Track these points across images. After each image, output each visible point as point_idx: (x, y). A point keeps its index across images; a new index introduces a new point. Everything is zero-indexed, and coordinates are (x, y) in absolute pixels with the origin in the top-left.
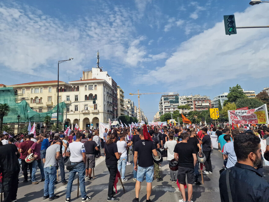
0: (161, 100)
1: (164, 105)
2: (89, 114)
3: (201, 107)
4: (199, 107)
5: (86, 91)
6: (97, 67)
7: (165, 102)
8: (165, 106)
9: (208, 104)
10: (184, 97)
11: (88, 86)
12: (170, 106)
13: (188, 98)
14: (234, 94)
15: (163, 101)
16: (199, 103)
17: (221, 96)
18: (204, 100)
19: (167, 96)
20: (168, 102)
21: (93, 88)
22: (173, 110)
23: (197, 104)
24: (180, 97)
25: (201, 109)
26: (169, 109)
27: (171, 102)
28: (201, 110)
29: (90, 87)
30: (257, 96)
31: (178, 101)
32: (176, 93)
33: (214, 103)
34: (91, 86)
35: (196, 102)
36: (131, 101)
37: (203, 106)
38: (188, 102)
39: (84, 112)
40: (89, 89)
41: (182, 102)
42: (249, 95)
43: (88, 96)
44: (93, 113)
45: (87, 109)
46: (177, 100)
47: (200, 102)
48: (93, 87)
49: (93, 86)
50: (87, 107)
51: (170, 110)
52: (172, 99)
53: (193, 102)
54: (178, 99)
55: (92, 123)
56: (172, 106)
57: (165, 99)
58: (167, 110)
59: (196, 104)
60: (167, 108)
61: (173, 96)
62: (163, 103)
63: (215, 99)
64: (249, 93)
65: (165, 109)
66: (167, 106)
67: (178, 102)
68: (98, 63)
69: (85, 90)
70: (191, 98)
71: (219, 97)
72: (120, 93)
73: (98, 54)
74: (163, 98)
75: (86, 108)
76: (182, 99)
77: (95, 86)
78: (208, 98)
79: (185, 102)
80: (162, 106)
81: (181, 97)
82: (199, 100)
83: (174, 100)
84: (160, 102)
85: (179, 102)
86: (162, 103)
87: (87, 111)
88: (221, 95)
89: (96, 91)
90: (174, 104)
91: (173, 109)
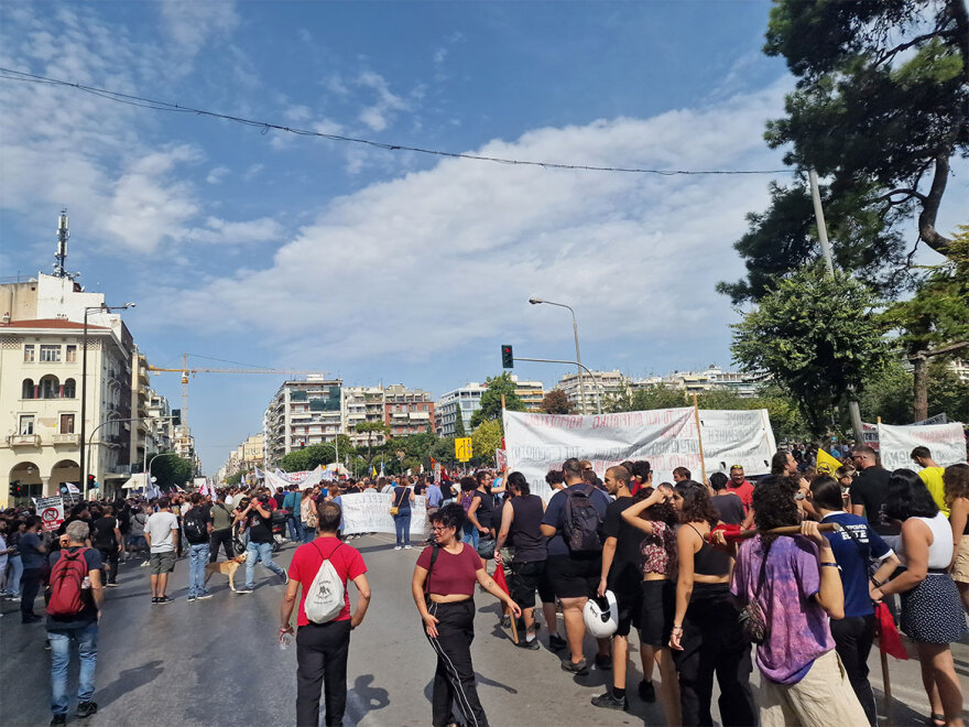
0: (281, 399)
1: (289, 416)
2: (37, 447)
3: (405, 423)
4: (400, 422)
5: (28, 366)
6: (58, 270)
7: (293, 406)
8: (294, 421)
9: (425, 415)
10: (358, 391)
11: (37, 346)
12: (310, 420)
13: (370, 395)
14: (495, 396)
15: (287, 401)
16: (401, 412)
17: (463, 394)
18: (415, 402)
19: (303, 384)
20: (306, 406)
21: (58, 356)
22: (318, 431)
23: (395, 415)
24: (344, 391)
25: (405, 430)
26: (307, 428)
27: (316, 405)
28: (405, 432)
29: (46, 350)
30: (547, 395)
31: (339, 404)
32: (332, 379)
33: (442, 412)
34: (49, 347)
35: (394, 408)
36: (163, 398)
37: (412, 420)
38: (369, 407)
39: (17, 441)
40: (42, 358)
41: (350, 405)
42: (529, 392)
43: (36, 383)
44: (56, 446)
45: (31, 432)
46: (335, 400)
47: (404, 407)
48: (59, 353)
49: (59, 347)
50: (31, 424)
51: (312, 431)
52: (319, 397)
53: (383, 407)
54: (339, 396)
55: (50, 481)
56: (318, 419)
57: (293, 397)
58: (301, 432)
59: (391, 415)
60: (300, 427)
61: (322, 385)
62: (288, 408)
63: (446, 401)
64: (529, 387)
65: (293, 429)
66: (301, 420)
67: (338, 408)
68: (62, 257)
69: (25, 359)
70: (378, 395)
71: (457, 395)
72: (139, 370)
73: (63, 223)
74: (287, 392)
75: (26, 428)
76: (351, 398)
77: (71, 348)
78: (428, 396)
79: (358, 408)
80: (283, 418)
81: (347, 391)
82: (402, 402)
83: (326, 399)
84: (276, 405)
85: (342, 406)
86: (281, 409)
87: (30, 440)
88: (461, 390)
89: (71, 366)
90: (324, 414)
91: (320, 429)
